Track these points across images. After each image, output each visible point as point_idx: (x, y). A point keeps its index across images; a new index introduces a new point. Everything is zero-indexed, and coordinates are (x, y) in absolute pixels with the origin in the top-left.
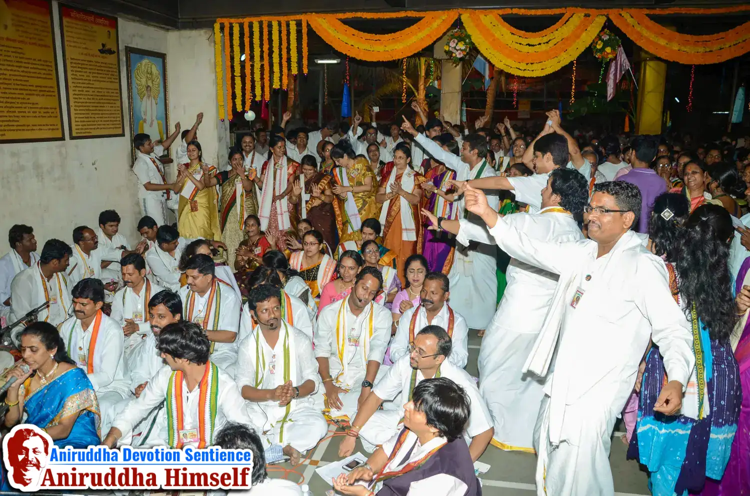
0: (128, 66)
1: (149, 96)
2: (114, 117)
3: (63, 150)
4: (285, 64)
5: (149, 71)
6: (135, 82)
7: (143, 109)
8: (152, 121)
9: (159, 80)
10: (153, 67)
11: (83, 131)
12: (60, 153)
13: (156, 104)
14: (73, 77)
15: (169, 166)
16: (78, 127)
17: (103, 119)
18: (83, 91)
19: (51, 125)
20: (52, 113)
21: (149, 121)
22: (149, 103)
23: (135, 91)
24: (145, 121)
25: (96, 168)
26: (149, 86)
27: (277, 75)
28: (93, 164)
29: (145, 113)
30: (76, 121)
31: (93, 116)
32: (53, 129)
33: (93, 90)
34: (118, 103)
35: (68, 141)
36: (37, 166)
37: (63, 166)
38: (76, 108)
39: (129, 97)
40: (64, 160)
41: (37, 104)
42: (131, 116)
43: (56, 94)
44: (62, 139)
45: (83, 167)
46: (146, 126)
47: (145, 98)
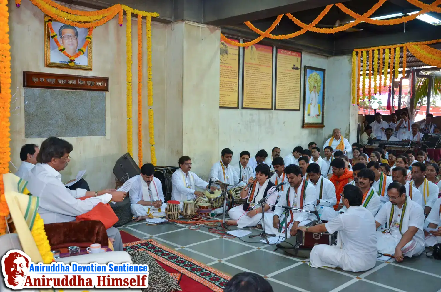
2: (296, 101)
6: (308, 84)
7: (311, 98)
8: (315, 104)
11: (281, 107)
12: (269, 116)
13: (318, 95)
16: (278, 104)
17: (291, 102)
18: (283, 87)
20: (269, 97)
21: (313, 104)
22: (314, 95)
23: (307, 88)
24: (311, 104)
25: (285, 126)
26: (315, 86)
28: (284, 123)
29: (312, 100)
32: (268, 104)
33: (287, 87)
34: (298, 95)
35: (274, 111)
36: (259, 121)
37: (270, 122)
38: (279, 95)
39: (304, 91)
40: (271, 119)
41: (263, 92)
42: (304, 101)
43: (271, 88)
44: (272, 109)
45: (279, 124)
46: (312, 107)
47: (313, 92)
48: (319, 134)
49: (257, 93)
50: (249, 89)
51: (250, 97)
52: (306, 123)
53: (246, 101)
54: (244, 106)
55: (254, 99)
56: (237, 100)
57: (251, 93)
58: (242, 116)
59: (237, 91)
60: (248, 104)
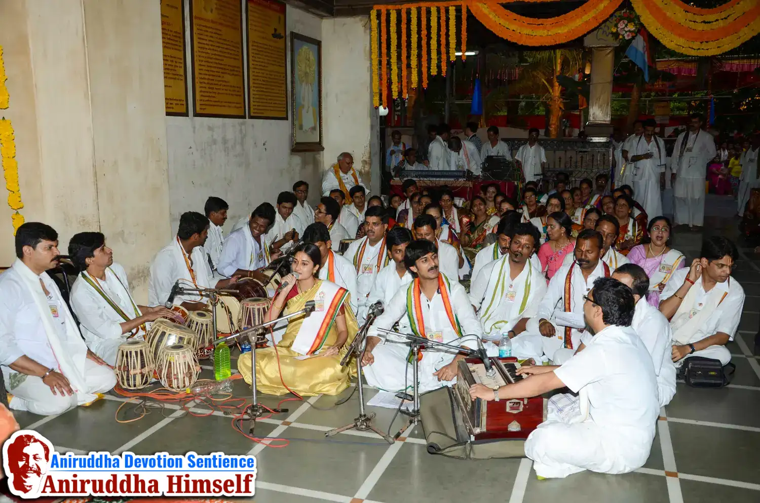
0: (292, 51)
1: (307, 83)
2: (281, 101)
4: (443, 50)
5: (308, 57)
6: (297, 68)
7: (302, 95)
8: (309, 107)
9: (315, 67)
10: (311, 53)
13: (312, 91)
14: (254, 59)
15: (319, 154)
16: (255, 107)
17: (273, 102)
18: (259, 73)
19: (237, 103)
20: (238, 91)
21: (306, 107)
22: (307, 89)
23: (296, 76)
24: (303, 106)
25: (266, 149)
26: (307, 72)
27: (434, 62)
28: (264, 145)
29: (304, 100)
30: (253, 101)
31: (266, 98)
33: (267, 72)
34: (284, 88)
35: (247, 120)
36: (225, 141)
37: (242, 144)
38: (254, 89)
39: (293, 82)
40: (243, 137)
41: (228, 82)
42: (293, 100)
43: (241, 74)
44: (244, 117)
45: (256, 146)
46: (304, 112)
47: (304, 84)
48: (316, 164)
49: (219, 83)
50: (205, 74)
51: (207, 92)
52: (297, 144)
53: (201, 100)
54: (198, 111)
55: (213, 95)
56: (184, 98)
57: (208, 83)
58: (194, 132)
59: (183, 78)
60: (203, 107)
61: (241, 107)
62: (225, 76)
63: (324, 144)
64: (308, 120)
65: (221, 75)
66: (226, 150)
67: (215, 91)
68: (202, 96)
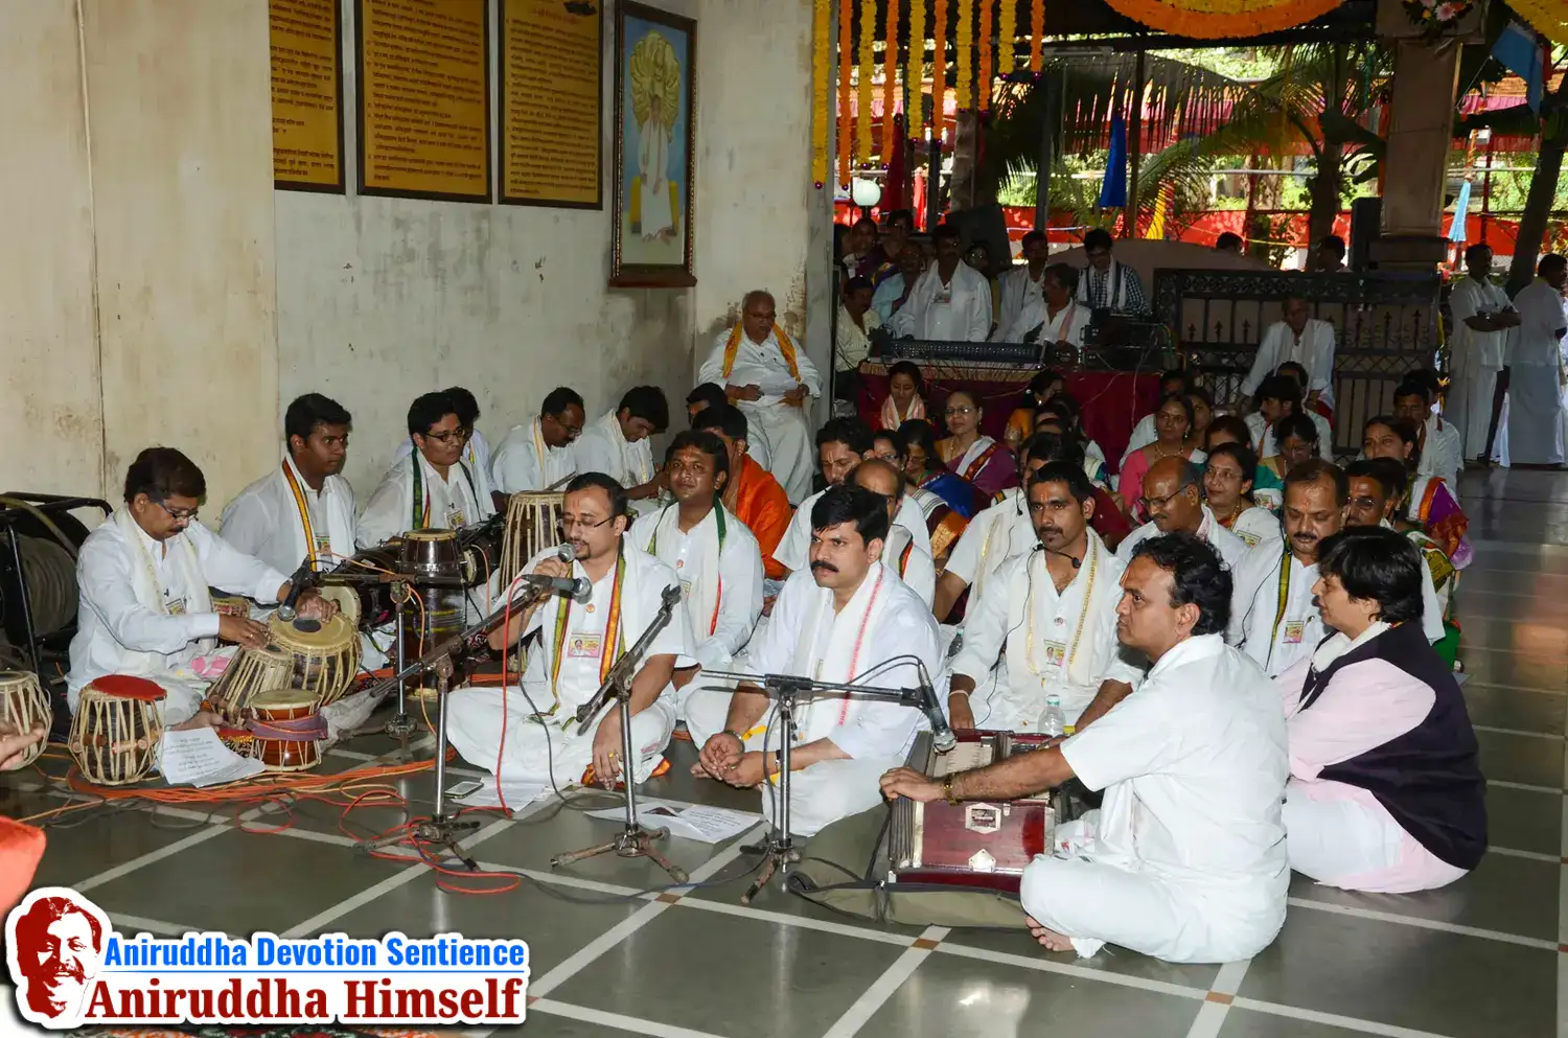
0: (618, 44)
1: (655, 121)
2: (584, 163)
3: (485, 225)
4: (984, 47)
5: (660, 59)
6: (630, 84)
7: (642, 151)
8: (659, 181)
9: (678, 85)
10: (668, 50)
11: (523, 187)
12: (479, 231)
13: (670, 141)
14: (516, 62)
15: (685, 293)
16: (516, 177)
17: (563, 165)
18: (529, 96)
19: (470, 166)
20: (473, 138)
21: (651, 179)
22: (655, 135)
23: (628, 103)
24: (644, 177)
25: (541, 276)
26: (657, 96)
27: (964, 77)
28: (537, 266)
29: (646, 162)
30: (513, 164)
31: (545, 155)
32: (471, 176)
33: (550, 95)
34: (593, 134)
35: (495, 207)
36: (436, 254)
37: (480, 262)
38: (516, 133)
39: (617, 119)
40: (484, 249)
41: (448, 116)
42: (617, 164)
43: (481, 97)
44: (487, 199)
45: (517, 270)
46: (646, 191)
47: (648, 124)
48: (675, 316)
49: (426, 118)
50: (388, 97)
51: (393, 138)
52: (624, 267)
53: (376, 157)
54: (370, 182)
55: (410, 145)
56: (334, 151)
57: (396, 118)
58: (359, 228)
59: (333, 103)
60: (382, 173)
61: (478, 176)
62: (440, 101)
63: (699, 269)
64: (656, 212)
65: (432, 99)
66: (438, 274)
67: (412, 135)
68: (380, 147)
